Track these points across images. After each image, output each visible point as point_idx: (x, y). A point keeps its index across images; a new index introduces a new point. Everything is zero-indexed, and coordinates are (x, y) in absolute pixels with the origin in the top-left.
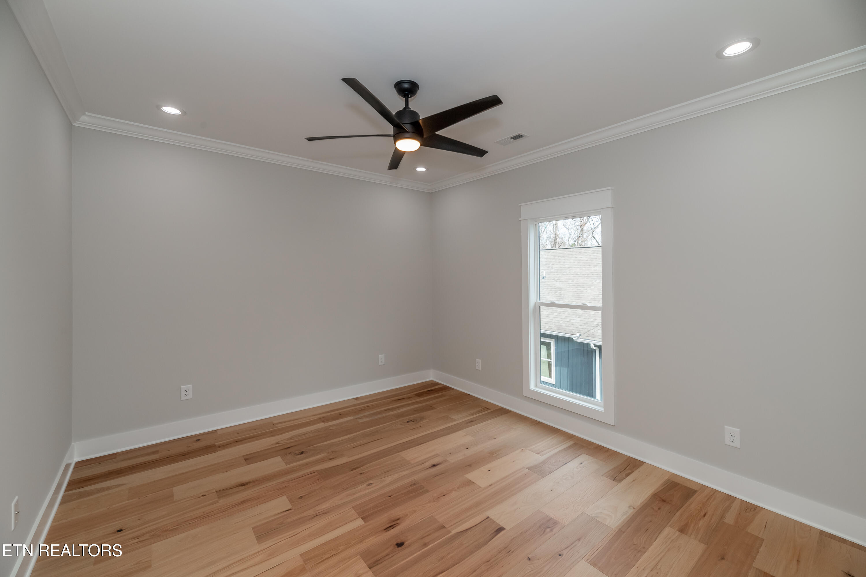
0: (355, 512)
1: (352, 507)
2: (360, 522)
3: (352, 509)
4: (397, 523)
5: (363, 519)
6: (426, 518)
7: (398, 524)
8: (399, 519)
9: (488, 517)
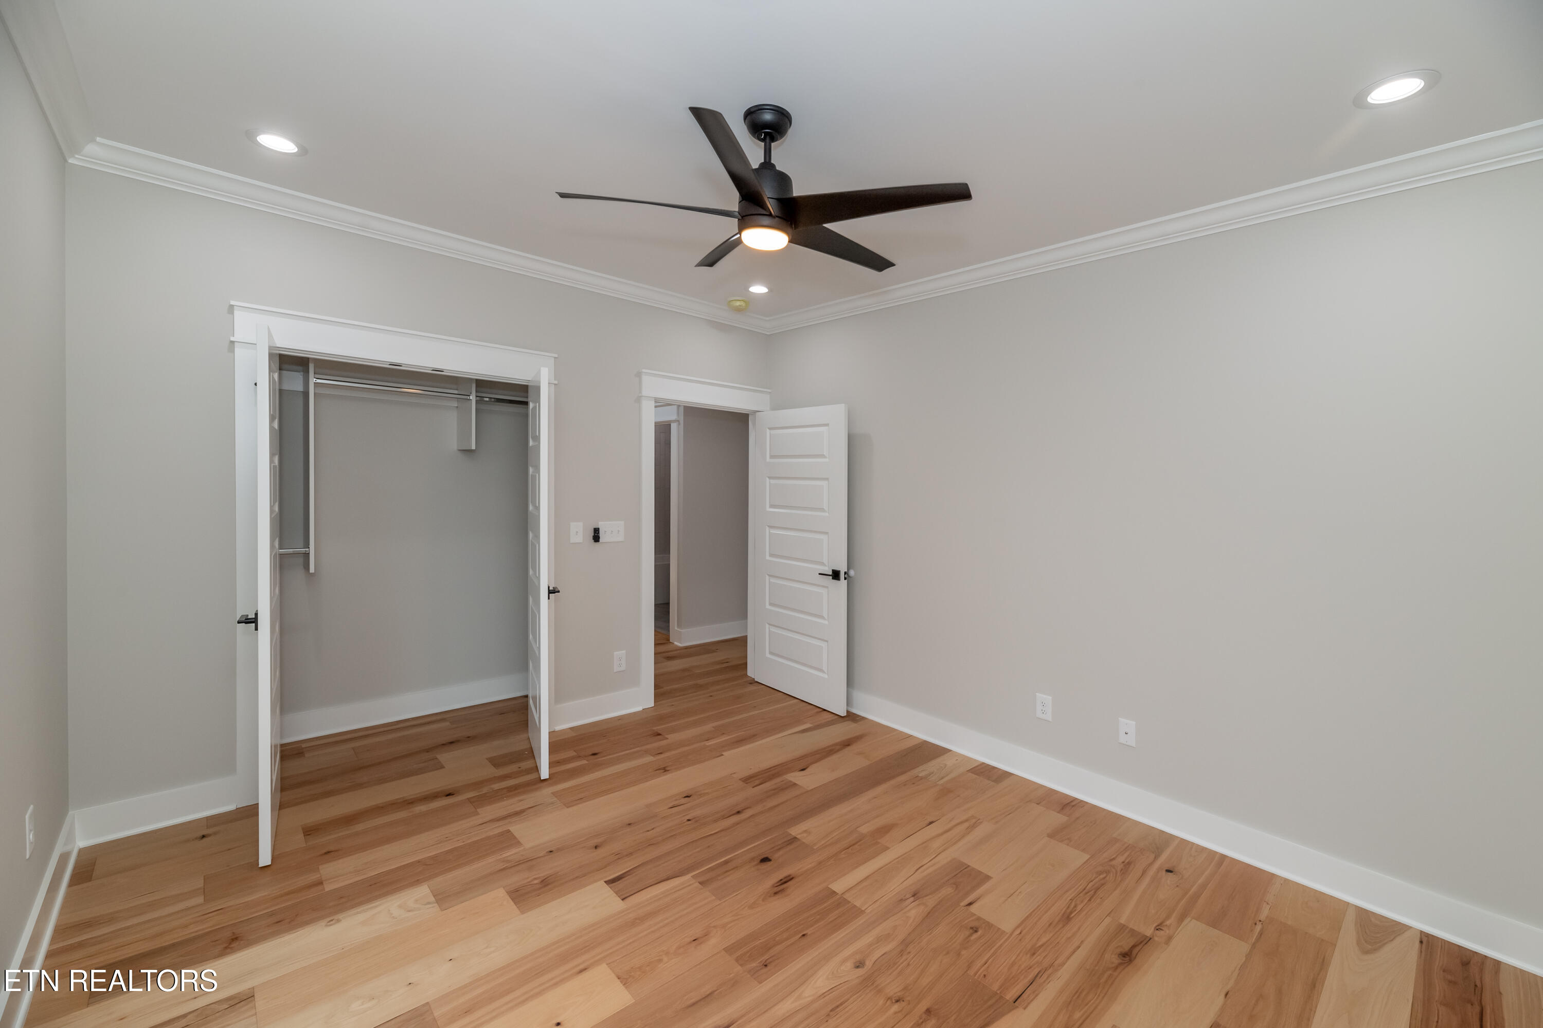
0: (855, 904)
1: (863, 912)
2: (839, 886)
3: (863, 909)
4: (776, 888)
5: (834, 893)
6: (730, 897)
7: (774, 886)
8: (776, 893)
9: (623, 900)
